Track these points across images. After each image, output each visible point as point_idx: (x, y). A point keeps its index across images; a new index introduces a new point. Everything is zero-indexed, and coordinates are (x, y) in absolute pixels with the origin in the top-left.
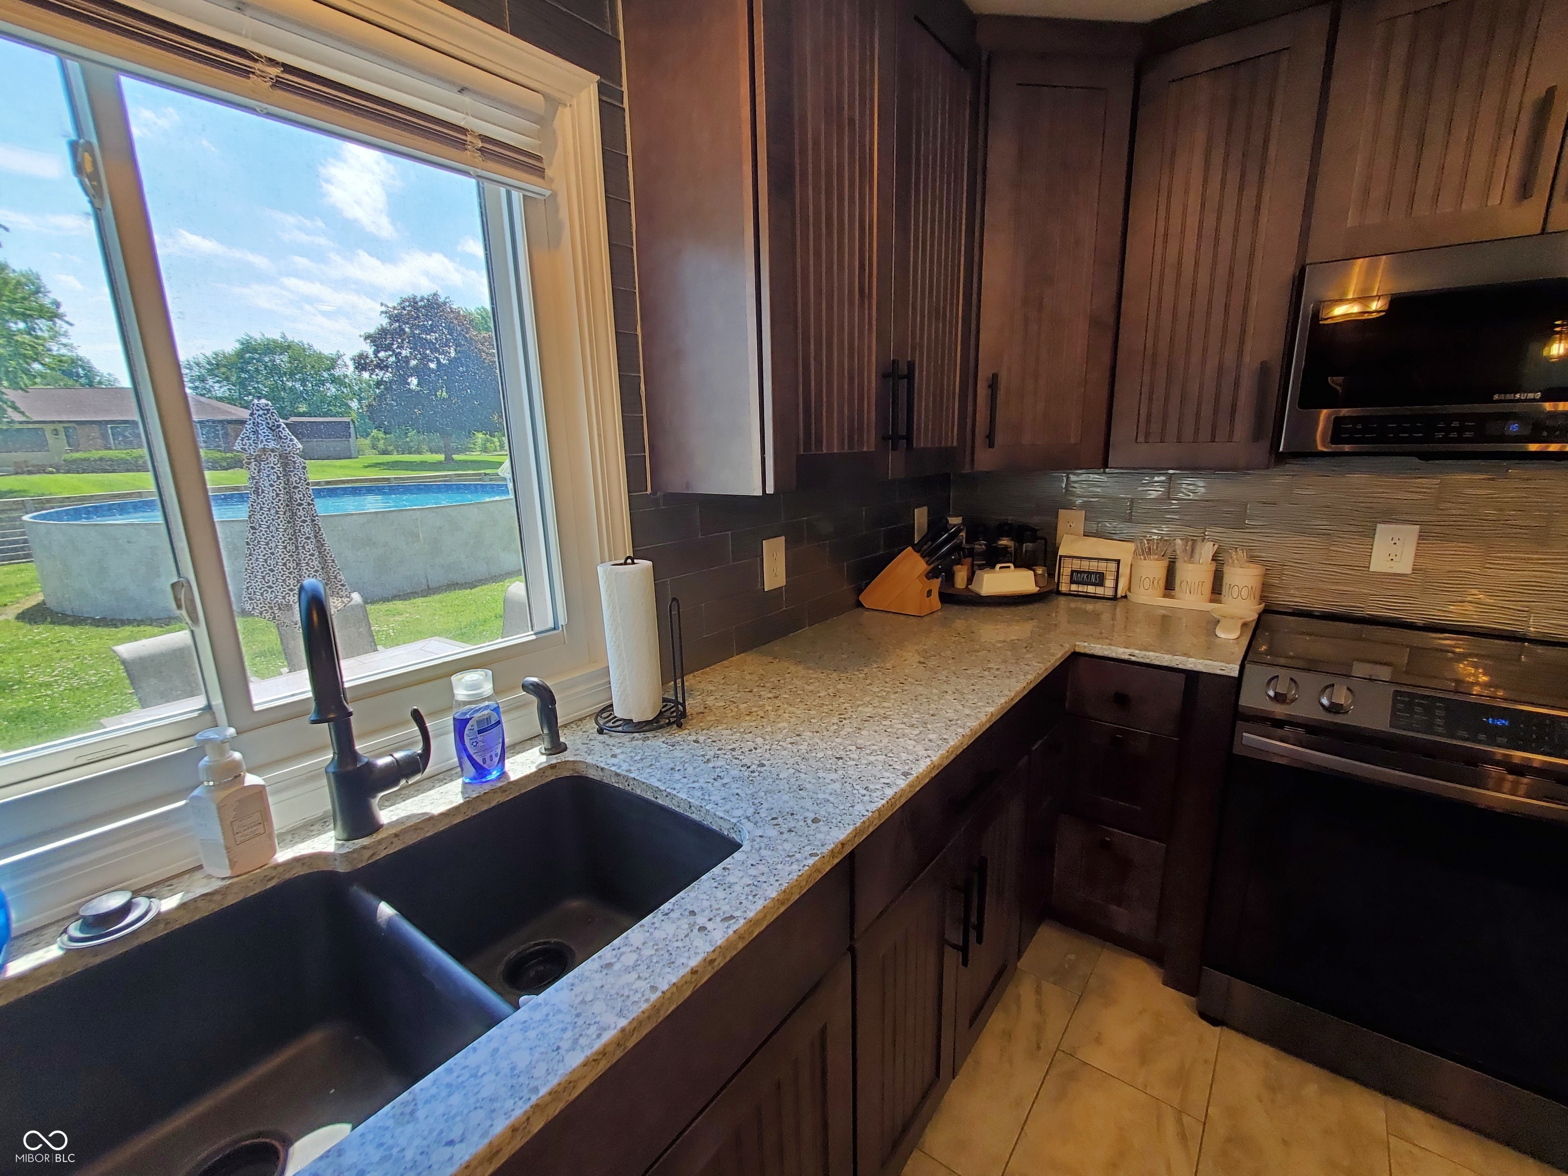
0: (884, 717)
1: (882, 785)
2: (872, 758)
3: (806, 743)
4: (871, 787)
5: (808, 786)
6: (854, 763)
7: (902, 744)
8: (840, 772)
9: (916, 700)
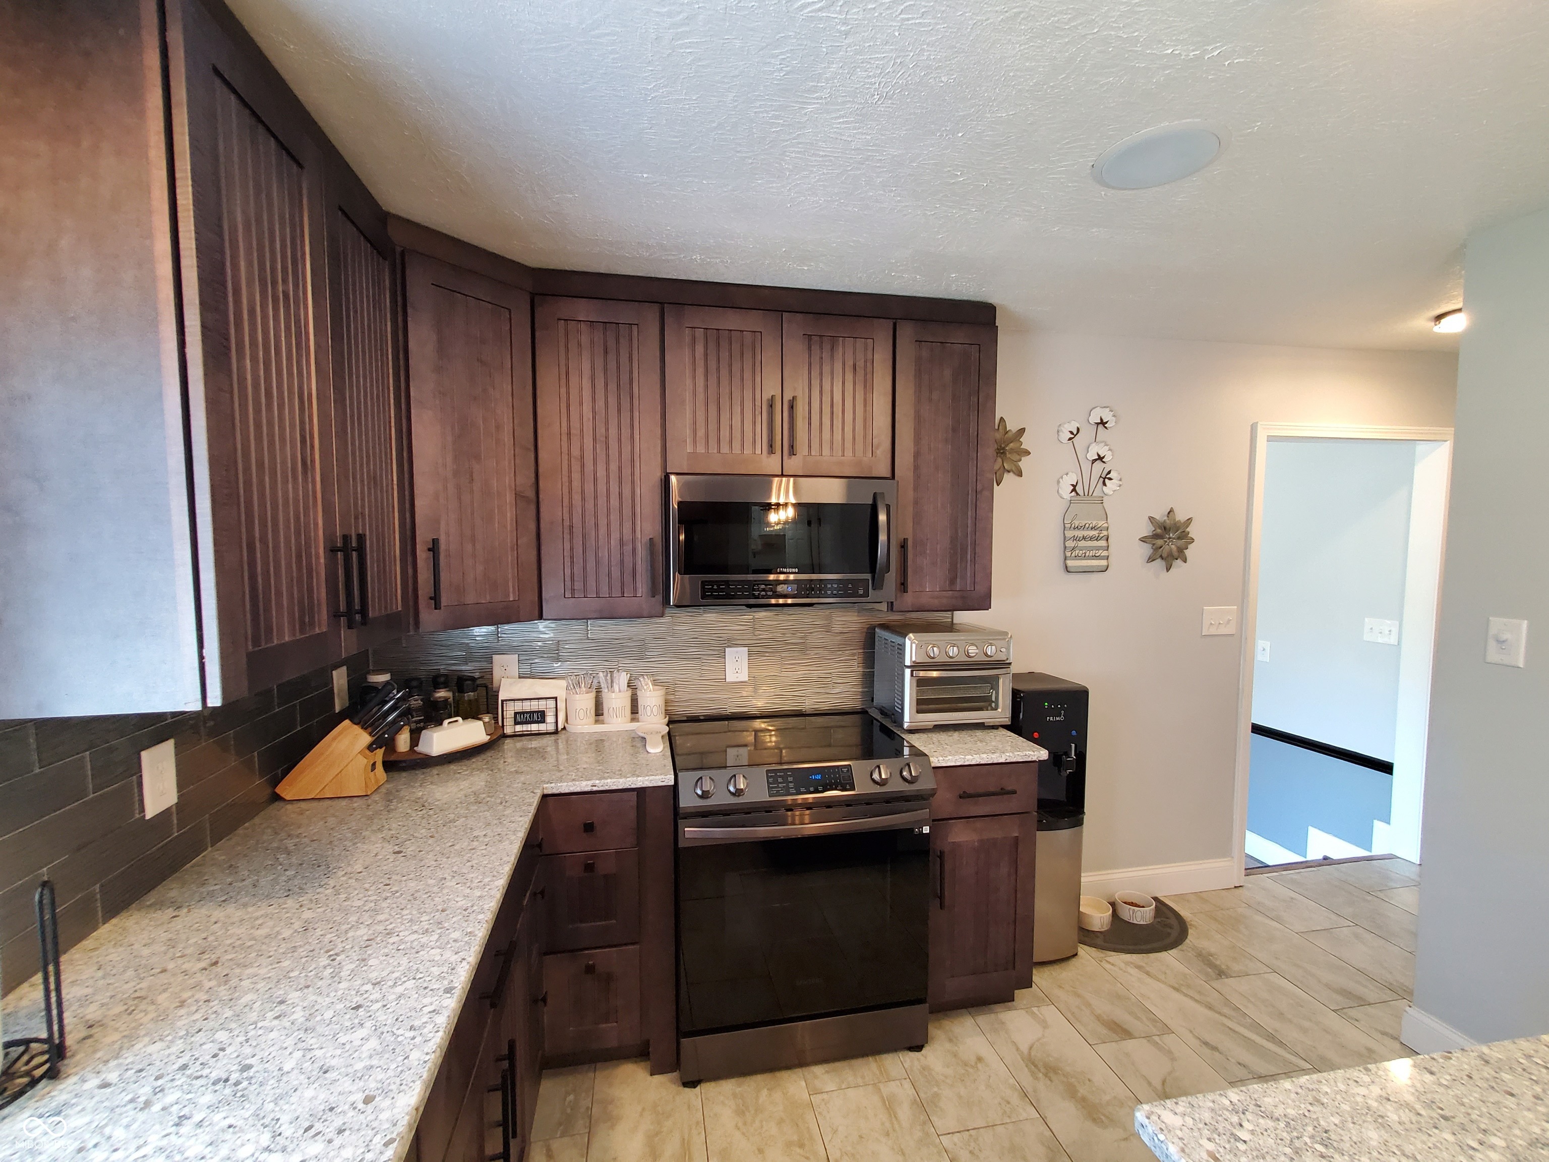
0: (388, 934)
1: (428, 1016)
2: (399, 989)
3: (299, 1008)
4: (417, 1023)
5: (334, 1062)
6: (380, 1005)
7: (426, 957)
8: (368, 1024)
9: (415, 899)
